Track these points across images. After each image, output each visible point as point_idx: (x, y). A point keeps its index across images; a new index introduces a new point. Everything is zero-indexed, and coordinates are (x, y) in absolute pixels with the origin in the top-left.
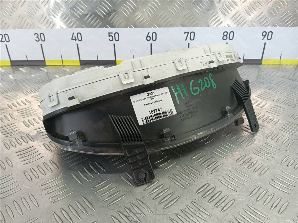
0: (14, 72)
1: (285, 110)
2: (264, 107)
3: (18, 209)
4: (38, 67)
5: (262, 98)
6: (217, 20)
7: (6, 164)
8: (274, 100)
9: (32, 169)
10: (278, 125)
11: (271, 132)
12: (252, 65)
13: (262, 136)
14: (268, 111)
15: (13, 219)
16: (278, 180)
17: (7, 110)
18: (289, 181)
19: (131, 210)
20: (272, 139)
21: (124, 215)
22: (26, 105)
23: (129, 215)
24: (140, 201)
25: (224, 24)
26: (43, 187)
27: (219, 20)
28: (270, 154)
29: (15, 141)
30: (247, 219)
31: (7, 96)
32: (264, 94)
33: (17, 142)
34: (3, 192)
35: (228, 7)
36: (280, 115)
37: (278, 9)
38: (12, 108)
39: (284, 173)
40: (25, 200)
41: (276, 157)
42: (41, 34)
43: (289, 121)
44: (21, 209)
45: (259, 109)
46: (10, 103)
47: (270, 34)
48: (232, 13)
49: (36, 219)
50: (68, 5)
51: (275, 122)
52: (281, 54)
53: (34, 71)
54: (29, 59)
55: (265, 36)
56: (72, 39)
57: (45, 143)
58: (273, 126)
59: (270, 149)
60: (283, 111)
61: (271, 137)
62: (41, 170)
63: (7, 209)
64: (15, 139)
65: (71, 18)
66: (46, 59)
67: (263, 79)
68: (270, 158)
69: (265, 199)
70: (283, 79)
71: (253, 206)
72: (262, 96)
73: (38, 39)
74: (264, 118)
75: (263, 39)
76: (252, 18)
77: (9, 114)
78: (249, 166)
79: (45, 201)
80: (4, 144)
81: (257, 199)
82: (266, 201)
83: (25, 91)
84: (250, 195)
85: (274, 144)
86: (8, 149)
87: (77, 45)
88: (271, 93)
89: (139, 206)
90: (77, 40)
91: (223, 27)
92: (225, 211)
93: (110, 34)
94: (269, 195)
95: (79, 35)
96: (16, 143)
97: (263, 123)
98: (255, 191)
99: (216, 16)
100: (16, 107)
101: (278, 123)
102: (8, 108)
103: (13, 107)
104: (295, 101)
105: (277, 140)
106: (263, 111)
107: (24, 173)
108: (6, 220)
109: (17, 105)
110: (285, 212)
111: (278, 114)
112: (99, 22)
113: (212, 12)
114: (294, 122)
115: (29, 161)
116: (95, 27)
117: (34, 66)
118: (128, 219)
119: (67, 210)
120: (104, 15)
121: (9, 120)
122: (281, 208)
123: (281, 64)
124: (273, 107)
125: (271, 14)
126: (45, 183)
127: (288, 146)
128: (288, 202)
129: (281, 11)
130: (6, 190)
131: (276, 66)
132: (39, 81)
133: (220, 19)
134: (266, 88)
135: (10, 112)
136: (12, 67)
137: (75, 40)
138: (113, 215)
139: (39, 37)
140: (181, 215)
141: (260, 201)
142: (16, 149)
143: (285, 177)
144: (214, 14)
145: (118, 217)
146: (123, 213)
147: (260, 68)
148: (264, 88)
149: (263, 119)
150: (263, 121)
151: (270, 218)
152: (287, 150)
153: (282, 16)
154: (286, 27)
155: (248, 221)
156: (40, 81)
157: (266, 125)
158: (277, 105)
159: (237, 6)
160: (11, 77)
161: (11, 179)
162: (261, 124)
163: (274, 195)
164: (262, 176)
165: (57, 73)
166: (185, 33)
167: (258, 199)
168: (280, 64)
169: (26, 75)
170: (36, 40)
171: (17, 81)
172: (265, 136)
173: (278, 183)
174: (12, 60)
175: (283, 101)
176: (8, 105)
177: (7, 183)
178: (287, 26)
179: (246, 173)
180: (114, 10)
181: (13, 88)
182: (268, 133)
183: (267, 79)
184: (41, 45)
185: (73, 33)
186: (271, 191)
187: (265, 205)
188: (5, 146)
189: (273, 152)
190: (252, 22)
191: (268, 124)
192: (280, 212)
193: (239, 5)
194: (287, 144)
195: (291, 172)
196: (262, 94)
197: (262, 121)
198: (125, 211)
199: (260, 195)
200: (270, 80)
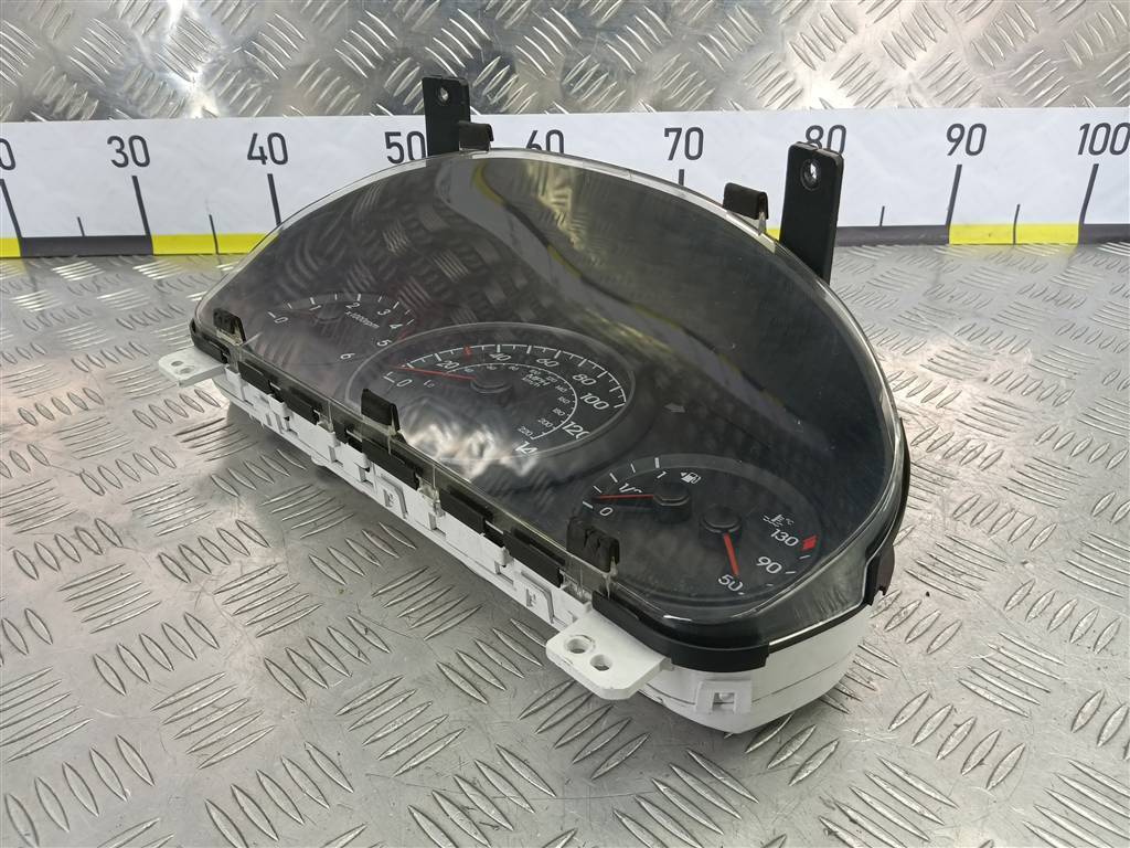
0: (33, 280)
1: (1025, 414)
2: (949, 405)
3: (82, 793)
4: (123, 262)
5: (944, 370)
6: (783, 84)
7: (27, 633)
8: (986, 380)
9: (123, 651)
10: (1000, 473)
11: (970, 499)
12: (914, 247)
13: (938, 511)
14: (964, 418)
15: (65, 828)
16: (990, 669)
17: (17, 429)
18: (1030, 673)
19: (478, 785)
20: (975, 522)
21: (456, 806)
22: (87, 409)
23: (471, 805)
24: (509, 753)
25: (810, 101)
26: (166, 713)
27: (790, 86)
28: (964, 577)
29: (54, 546)
30: (880, 809)
31: (14, 378)
32: (953, 358)
33: (62, 549)
34: (23, 734)
35: (823, 37)
36: (1007, 434)
37: (1002, 43)
38: (36, 423)
39: (1011, 646)
40: (105, 760)
41: (986, 589)
42: (132, 139)
43: (1039, 454)
44: (91, 794)
45: (930, 413)
46: (28, 405)
47: (978, 132)
48: (836, 58)
49: (147, 828)
50: (234, 33)
51: (986, 459)
52: (1019, 206)
53: (111, 276)
54: (88, 233)
55: (958, 141)
56: (250, 157)
57: (164, 550)
58: (978, 474)
59: (967, 557)
60: (1016, 420)
61: (970, 515)
62: (155, 651)
63: (41, 794)
64: (56, 539)
65: (243, 81)
66: (153, 233)
67: (949, 301)
68: (965, 592)
69: (941, 736)
70: (1024, 299)
71: (900, 762)
72: (943, 362)
73: (120, 159)
74: (950, 444)
75: (951, 153)
76: (911, 75)
77: (25, 446)
78: (889, 622)
79: (175, 763)
80: (15, 558)
81: (915, 738)
82: (946, 747)
83: (83, 358)
84: (893, 723)
85: (979, 541)
86: (33, 578)
87: (270, 177)
88: (979, 351)
89: (506, 772)
90: (269, 161)
91: (804, 109)
92: (804, 783)
93: (393, 139)
94: (959, 723)
95: (276, 142)
96: (59, 554)
97: (946, 465)
98: (909, 711)
99: (781, 72)
100: (50, 417)
101: (1000, 462)
102: (22, 424)
103: (40, 418)
104: (1063, 382)
105: (993, 527)
106: (947, 418)
107: (93, 664)
108: (39, 833)
109: (53, 410)
110: (1012, 782)
111: (1001, 431)
112: (349, 96)
113: (765, 55)
114: (1054, 460)
115: (111, 621)
116: (335, 112)
117: (109, 259)
118: (468, 817)
119: (254, 790)
120: (367, 69)
121: (28, 470)
122: (997, 767)
123: (1017, 242)
124: (984, 405)
125: (980, 61)
126: (172, 699)
127: (1032, 548)
128: (1021, 748)
129: (1016, 50)
130: (34, 728)
131: (1001, 248)
132: (131, 317)
133: (794, 82)
134: (961, 332)
135: (31, 439)
136: (27, 264)
137: (260, 161)
138: (417, 805)
139: (127, 150)
140: (653, 801)
141: (924, 745)
142: (59, 575)
143: (1015, 657)
144: (773, 63)
145: (435, 812)
146: (452, 799)
147: (940, 257)
148: (952, 334)
149: (944, 448)
150: (946, 456)
151: (958, 802)
152: (1025, 563)
153: (1021, 68)
154: (1036, 106)
155: (884, 816)
156: (136, 318)
157: (954, 471)
158: (1000, 396)
159: (855, 32)
160: (26, 302)
161: (48, 687)
162: (938, 467)
163: (975, 722)
164: (934, 655)
165: (198, 286)
166: (667, 131)
167: (919, 740)
168: (1014, 243)
169: (80, 294)
170: (114, 162)
171: (50, 318)
172: (951, 512)
173: (990, 679)
174: (25, 235)
175: (1021, 380)
176: (19, 411)
177: (34, 701)
178: (1037, 104)
179: (882, 645)
180: (404, 49)
181: (37, 347)
182: (960, 499)
183: (964, 299)
184: (135, 178)
185: (255, 136)
186: (966, 706)
187: (943, 758)
188: (20, 566)
189: (976, 568)
190: (909, 90)
191: (964, 468)
192: (993, 783)
193: (862, 30)
194: (1026, 540)
195: (1036, 642)
196: (947, 356)
197: (940, 457)
198: (459, 790)
199: (925, 724)
200: (974, 304)
